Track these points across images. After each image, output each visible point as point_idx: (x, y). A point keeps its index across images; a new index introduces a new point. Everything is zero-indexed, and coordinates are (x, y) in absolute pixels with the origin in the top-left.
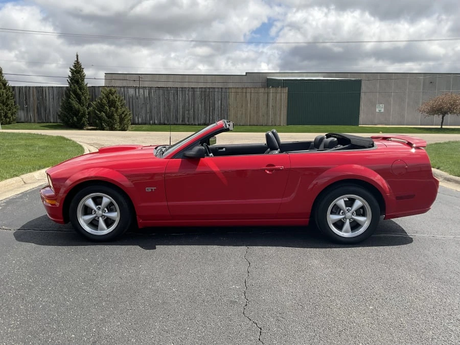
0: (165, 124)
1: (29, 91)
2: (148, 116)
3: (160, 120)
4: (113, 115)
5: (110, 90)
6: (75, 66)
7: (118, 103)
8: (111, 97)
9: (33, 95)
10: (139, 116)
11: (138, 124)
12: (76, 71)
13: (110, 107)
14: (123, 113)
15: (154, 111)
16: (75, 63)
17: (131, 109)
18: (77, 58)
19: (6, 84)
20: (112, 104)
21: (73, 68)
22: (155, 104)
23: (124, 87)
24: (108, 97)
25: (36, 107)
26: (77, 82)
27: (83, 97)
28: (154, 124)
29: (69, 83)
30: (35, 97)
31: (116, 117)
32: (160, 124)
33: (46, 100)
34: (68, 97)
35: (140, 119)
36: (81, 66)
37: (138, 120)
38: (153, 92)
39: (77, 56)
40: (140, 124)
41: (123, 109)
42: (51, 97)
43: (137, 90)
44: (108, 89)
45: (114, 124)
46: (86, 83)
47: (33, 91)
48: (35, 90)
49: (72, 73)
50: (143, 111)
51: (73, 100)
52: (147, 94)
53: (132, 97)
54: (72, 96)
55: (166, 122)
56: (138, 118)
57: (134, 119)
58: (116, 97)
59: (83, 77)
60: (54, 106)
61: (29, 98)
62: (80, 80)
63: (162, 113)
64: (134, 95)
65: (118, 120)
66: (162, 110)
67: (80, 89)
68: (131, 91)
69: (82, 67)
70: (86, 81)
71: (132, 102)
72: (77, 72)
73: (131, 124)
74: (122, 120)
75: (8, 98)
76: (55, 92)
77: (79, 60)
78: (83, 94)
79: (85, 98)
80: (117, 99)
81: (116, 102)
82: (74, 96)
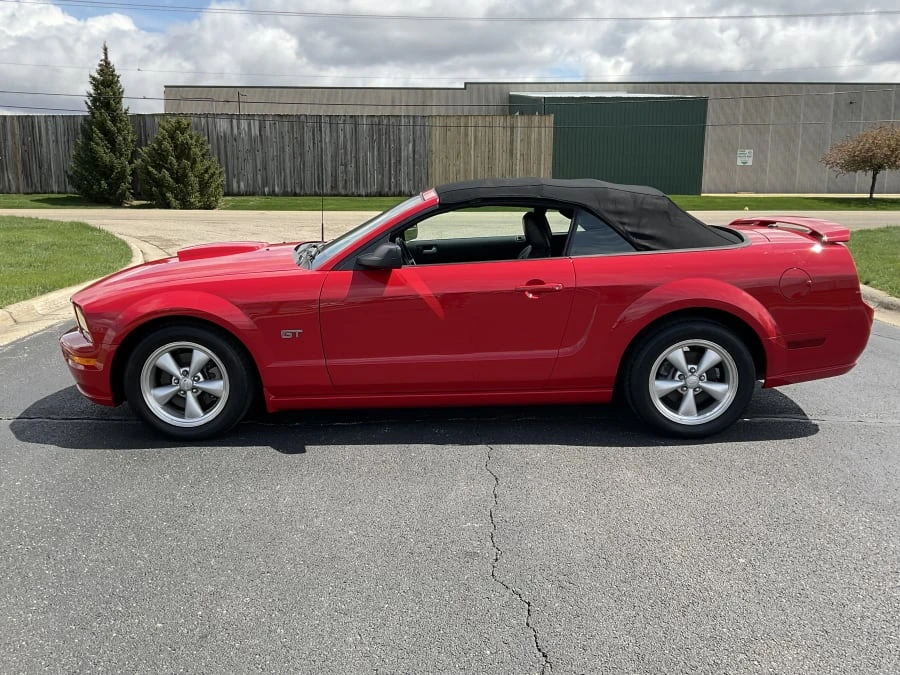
0: (295, 195)
1: (4, 126)
2: (259, 176)
3: (285, 185)
4: (185, 176)
5: (179, 122)
6: (101, 72)
7: (196, 150)
8: (181, 138)
9: (13, 134)
10: (241, 177)
11: (239, 194)
12: (103, 83)
13: (178, 158)
14: (206, 171)
15: (272, 166)
16: (100, 65)
17: (223, 162)
18: (106, 54)
20: (183, 151)
21: (96, 75)
22: (273, 152)
23: (206, 116)
24: (173, 137)
25: (19, 157)
26: (107, 105)
27: (120, 138)
28: (273, 194)
29: (89, 107)
30: (17, 137)
31: (193, 179)
32: (285, 194)
33: (41, 145)
34: (88, 137)
35: (242, 185)
36: (114, 71)
37: (239, 187)
38: (268, 127)
39: (106, 49)
40: (243, 195)
41: (207, 163)
42: (52, 138)
43: (235, 121)
44: (173, 120)
45: (189, 194)
46: (125, 107)
47: (12, 124)
48: (16, 123)
49: (96, 87)
50: (249, 167)
51: (97, 144)
52: (255, 131)
53: (225, 134)
54: (98, 134)
55: (298, 191)
56: (238, 183)
57: (229, 184)
58: (191, 138)
59: (118, 96)
60: (59, 157)
61: (6, 140)
62: (112, 101)
63: (288, 172)
64: (228, 132)
65: (197, 187)
66: (288, 165)
67: (114, 120)
68: (223, 125)
69: (117, 73)
70: (125, 104)
71: (225, 147)
72: (106, 84)
73: (224, 195)
74: (204, 186)
76: (61, 129)
77: (111, 59)
78: (119, 131)
79: (124, 139)
80: (193, 142)
81: (190, 149)
82: (100, 135)
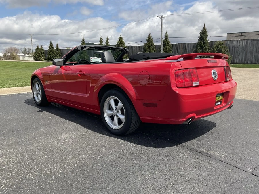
0: (255, 64)
1: (179, 46)
2: (244, 58)
3: (252, 61)
5: (220, 43)
6: (203, 31)
8: (220, 47)
9: (181, 48)
11: (236, 63)
15: (248, 55)
16: (203, 29)
18: (205, 26)
19: (169, 43)
21: (201, 32)
22: (249, 50)
23: (230, 41)
24: (217, 47)
27: (205, 48)
28: (247, 63)
29: (198, 40)
30: (182, 48)
32: (251, 63)
33: (187, 50)
34: (197, 47)
35: (238, 61)
37: (237, 61)
38: (249, 43)
40: (238, 64)
42: (190, 49)
43: (238, 42)
46: (208, 40)
48: (182, 45)
49: (201, 35)
50: (241, 55)
51: (199, 50)
52: (244, 44)
55: (256, 62)
56: (237, 60)
57: (234, 60)
58: (223, 47)
59: (206, 37)
61: (179, 49)
62: (204, 38)
63: (253, 56)
64: (236, 45)
66: (254, 54)
67: (204, 44)
68: (235, 43)
69: (207, 31)
71: (234, 49)
72: (204, 34)
73: (231, 64)
75: (169, 50)
76: (192, 45)
78: (205, 46)
79: (206, 48)
80: (223, 48)
81: (222, 50)
82: (200, 47)
